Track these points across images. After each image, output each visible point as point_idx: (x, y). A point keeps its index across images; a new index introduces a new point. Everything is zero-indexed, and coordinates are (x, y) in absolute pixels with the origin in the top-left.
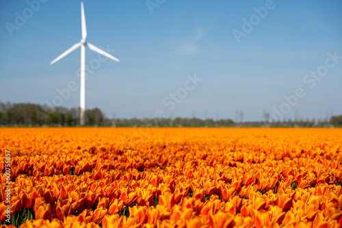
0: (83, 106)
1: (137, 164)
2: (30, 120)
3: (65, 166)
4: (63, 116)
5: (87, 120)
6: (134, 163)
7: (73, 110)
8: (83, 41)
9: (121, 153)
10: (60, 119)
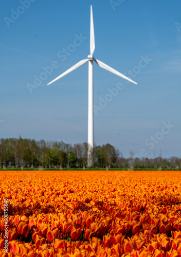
0: (90, 142)
1: (166, 227)
2: (22, 161)
3: (74, 230)
4: (65, 155)
5: (96, 160)
6: (162, 224)
7: (78, 146)
8: (90, 56)
9: (143, 210)
10: (61, 159)
